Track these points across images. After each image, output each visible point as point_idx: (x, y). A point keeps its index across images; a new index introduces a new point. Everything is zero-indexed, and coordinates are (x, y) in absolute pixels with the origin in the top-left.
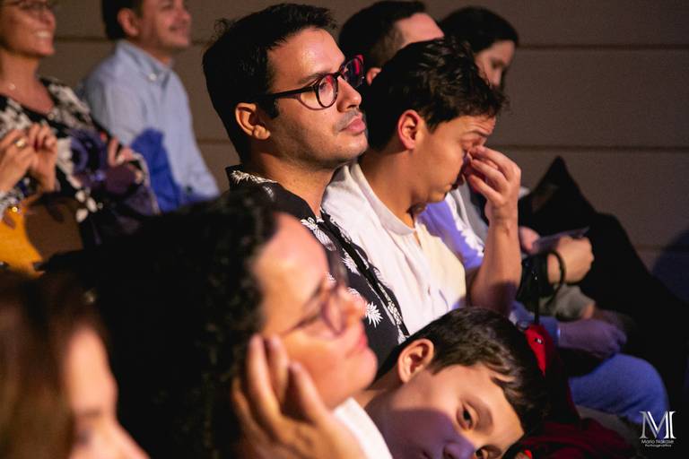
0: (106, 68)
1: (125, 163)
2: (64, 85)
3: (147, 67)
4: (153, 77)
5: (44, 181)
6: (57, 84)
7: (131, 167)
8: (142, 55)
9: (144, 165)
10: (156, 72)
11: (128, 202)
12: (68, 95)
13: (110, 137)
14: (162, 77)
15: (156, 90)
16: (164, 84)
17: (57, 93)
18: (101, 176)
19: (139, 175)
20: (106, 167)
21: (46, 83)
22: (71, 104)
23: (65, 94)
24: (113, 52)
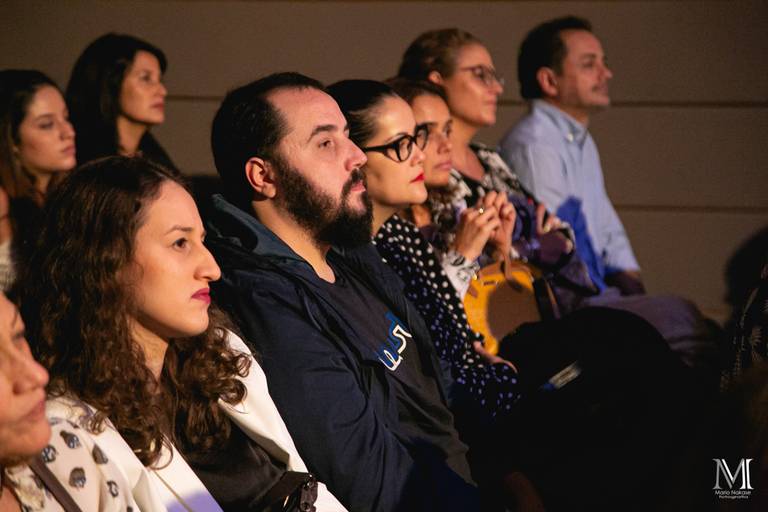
0: (525, 128)
1: (553, 231)
2: (491, 151)
3: (565, 127)
4: (571, 137)
5: (502, 248)
6: (486, 150)
7: (561, 235)
8: (559, 114)
9: (572, 233)
10: (574, 131)
11: (562, 271)
12: (496, 161)
13: (537, 204)
14: (579, 137)
15: (574, 150)
16: (581, 145)
17: (487, 159)
18: (536, 245)
19: (569, 245)
20: (537, 236)
21: (475, 149)
22: (501, 170)
23: (494, 160)
24: (530, 112)
